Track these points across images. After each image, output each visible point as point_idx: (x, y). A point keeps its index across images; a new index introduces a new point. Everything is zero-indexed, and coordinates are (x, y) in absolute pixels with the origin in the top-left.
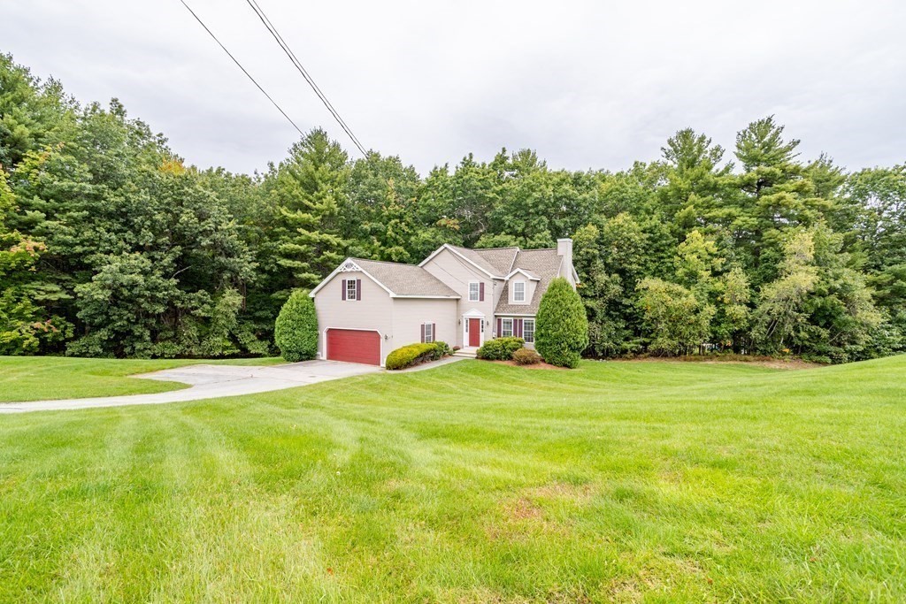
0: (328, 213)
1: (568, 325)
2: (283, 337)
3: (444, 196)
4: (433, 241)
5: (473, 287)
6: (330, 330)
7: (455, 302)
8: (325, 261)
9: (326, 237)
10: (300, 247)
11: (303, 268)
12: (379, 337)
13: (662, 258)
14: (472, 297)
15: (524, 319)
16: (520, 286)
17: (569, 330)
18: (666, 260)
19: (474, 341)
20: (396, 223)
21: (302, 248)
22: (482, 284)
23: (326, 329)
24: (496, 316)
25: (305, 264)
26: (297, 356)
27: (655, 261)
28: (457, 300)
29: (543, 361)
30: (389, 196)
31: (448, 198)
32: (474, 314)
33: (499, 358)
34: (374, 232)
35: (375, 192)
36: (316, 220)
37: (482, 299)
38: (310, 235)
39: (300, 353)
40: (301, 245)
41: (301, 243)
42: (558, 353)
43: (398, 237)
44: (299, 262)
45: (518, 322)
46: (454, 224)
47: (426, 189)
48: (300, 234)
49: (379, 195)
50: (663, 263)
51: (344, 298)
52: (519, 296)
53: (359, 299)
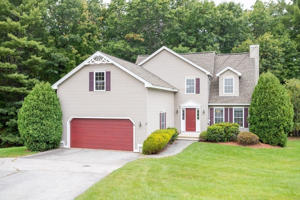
0: (34, 23)
1: (284, 111)
2: (30, 127)
3: (132, 15)
4: (124, 50)
5: (189, 82)
6: (74, 120)
7: (173, 95)
8: (31, 63)
9: (33, 42)
10: (11, 50)
11: (12, 69)
12: (132, 124)
13: (291, 66)
14: (189, 91)
15: (234, 108)
16: (229, 82)
17: (285, 115)
18: (295, 67)
19: (191, 126)
20: (89, 36)
21: (12, 51)
22: (198, 80)
23: (70, 119)
24: (209, 106)
25: (14, 66)
26: (44, 145)
27: (286, 68)
28: (175, 93)
29: (261, 141)
30: (84, 13)
31: (136, 17)
32: (190, 104)
33: (222, 141)
34: (73, 42)
35: (73, 9)
36: (23, 28)
37: (198, 92)
38: (19, 40)
39: (48, 143)
40: (11, 48)
41: (11, 47)
42: (276, 135)
43: (90, 47)
44: (9, 64)
45: (228, 110)
46: (141, 37)
47: (110, 11)
48: (10, 39)
49: (76, 12)
50: (291, 69)
51: (91, 89)
52: (229, 89)
53: (108, 89)
